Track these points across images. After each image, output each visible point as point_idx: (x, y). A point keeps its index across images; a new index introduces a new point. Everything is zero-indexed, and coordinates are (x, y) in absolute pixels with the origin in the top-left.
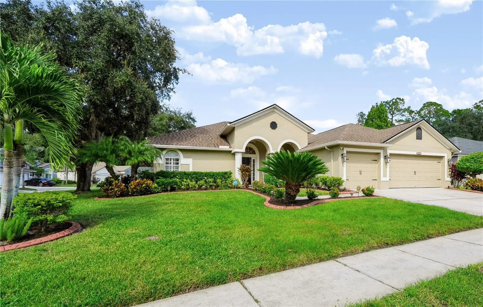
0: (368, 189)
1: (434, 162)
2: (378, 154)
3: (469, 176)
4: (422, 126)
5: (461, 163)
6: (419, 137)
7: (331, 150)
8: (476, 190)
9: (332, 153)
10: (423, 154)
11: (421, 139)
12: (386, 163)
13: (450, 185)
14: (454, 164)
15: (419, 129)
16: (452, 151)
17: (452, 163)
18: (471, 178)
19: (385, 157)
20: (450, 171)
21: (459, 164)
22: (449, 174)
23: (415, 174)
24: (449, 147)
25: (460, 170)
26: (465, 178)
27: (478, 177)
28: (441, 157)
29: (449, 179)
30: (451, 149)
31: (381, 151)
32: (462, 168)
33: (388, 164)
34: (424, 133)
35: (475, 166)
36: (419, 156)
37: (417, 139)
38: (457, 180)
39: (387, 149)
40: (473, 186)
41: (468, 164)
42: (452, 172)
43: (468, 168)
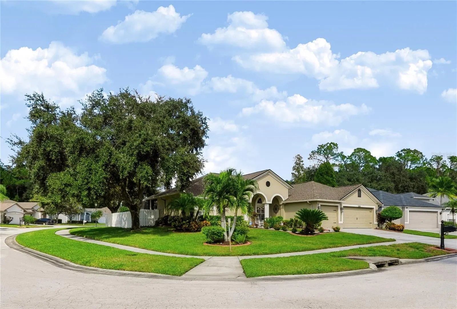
0: (337, 228)
1: (367, 212)
2: (337, 206)
3: (388, 221)
4: (361, 189)
5: (383, 213)
6: (359, 196)
7: (310, 204)
8: (391, 230)
9: (311, 206)
10: (362, 206)
11: (360, 197)
12: (341, 212)
13: (377, 226)
14: (380, 213)
15: (359, 190)
16: (378, 205)
17: (378, 212)
18: (389, 222)
19: (341, 209)
20: (377, 218)
21: (382, 214)
22: (377, 220)
23: (357, 219)
24: (376, 201)
25: (383, 217)
26: (385, 222)
27: (393, 221)
28: (372, 209)
29: (377, 223)
30: (377, 203)
31: (339, 205)
32: (384, 216)
33: (343, 213)
34: (362, 193)
35: (390, 215)
36: (359, 208)
37: (358, 197)
38: (381, 223)
39: (342, 203)
40: (390, 227)
41: (387, 214)
42: (378, 218)
43: (387, 216)
